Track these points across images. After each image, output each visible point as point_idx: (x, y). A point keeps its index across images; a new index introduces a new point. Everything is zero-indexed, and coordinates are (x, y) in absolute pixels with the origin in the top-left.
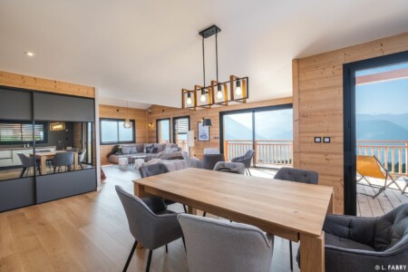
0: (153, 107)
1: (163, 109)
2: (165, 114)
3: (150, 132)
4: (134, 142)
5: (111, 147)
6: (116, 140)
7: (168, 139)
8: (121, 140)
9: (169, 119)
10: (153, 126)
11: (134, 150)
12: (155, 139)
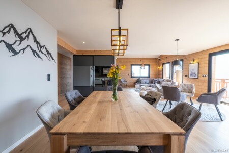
0: (161, 56)
1: (167, 57)
2: (167, 59)
3: (159, 71)
4: (149, 77)
5: (136, 79)
6: (139, 75)
7: (169, 76)
8: (142, 75)
9: (170, 63)
10: (160, 68)
11: (148, 81)
12: (161, 76)
